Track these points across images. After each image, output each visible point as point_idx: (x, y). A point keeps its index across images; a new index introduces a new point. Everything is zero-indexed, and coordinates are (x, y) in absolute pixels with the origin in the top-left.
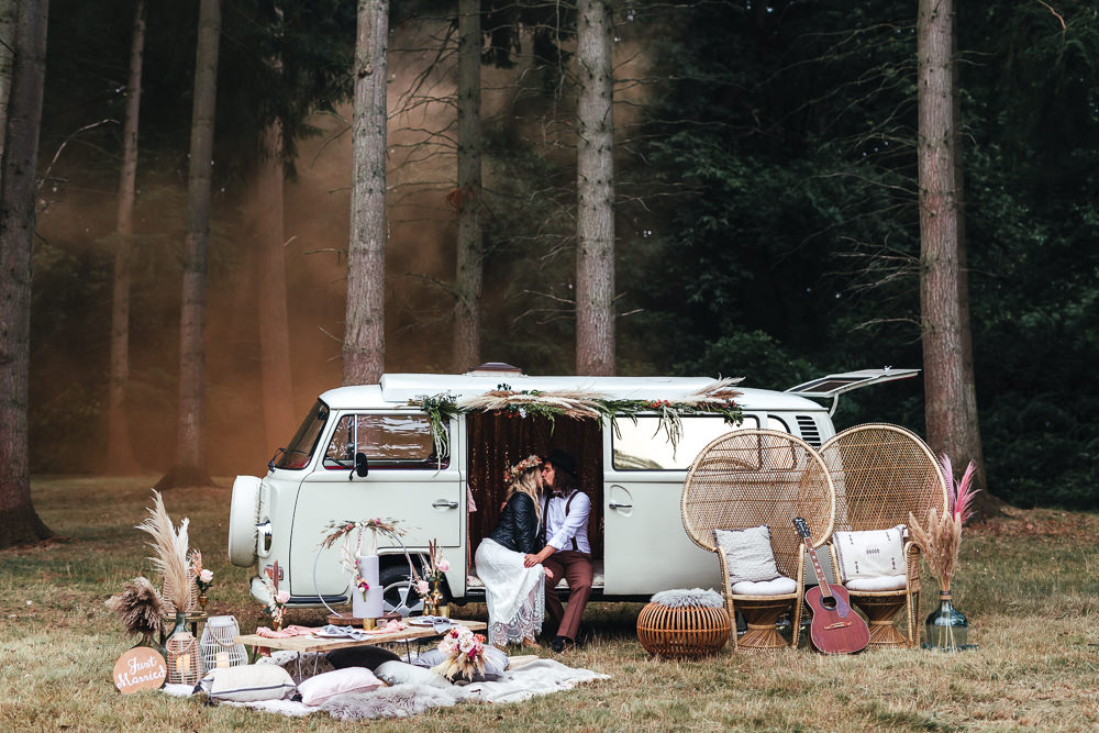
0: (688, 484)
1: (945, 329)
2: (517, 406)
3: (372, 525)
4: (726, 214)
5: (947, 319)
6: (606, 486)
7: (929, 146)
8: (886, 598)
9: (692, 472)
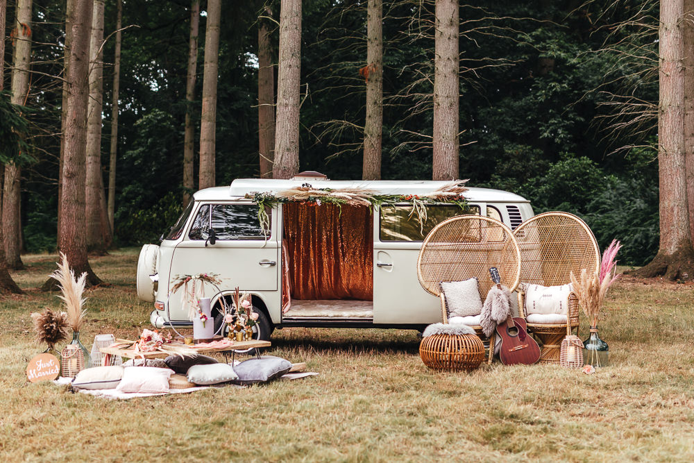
0: (422, 251)
1: (674, 152)
2: (315, 198)
3: (202, 278)
4: (567, 81)
5: (675, 145)
6: (375, 252)
7: (666, 29)
8: (552, 329)
9: (425, 244)
